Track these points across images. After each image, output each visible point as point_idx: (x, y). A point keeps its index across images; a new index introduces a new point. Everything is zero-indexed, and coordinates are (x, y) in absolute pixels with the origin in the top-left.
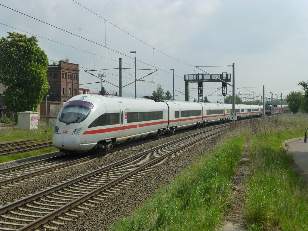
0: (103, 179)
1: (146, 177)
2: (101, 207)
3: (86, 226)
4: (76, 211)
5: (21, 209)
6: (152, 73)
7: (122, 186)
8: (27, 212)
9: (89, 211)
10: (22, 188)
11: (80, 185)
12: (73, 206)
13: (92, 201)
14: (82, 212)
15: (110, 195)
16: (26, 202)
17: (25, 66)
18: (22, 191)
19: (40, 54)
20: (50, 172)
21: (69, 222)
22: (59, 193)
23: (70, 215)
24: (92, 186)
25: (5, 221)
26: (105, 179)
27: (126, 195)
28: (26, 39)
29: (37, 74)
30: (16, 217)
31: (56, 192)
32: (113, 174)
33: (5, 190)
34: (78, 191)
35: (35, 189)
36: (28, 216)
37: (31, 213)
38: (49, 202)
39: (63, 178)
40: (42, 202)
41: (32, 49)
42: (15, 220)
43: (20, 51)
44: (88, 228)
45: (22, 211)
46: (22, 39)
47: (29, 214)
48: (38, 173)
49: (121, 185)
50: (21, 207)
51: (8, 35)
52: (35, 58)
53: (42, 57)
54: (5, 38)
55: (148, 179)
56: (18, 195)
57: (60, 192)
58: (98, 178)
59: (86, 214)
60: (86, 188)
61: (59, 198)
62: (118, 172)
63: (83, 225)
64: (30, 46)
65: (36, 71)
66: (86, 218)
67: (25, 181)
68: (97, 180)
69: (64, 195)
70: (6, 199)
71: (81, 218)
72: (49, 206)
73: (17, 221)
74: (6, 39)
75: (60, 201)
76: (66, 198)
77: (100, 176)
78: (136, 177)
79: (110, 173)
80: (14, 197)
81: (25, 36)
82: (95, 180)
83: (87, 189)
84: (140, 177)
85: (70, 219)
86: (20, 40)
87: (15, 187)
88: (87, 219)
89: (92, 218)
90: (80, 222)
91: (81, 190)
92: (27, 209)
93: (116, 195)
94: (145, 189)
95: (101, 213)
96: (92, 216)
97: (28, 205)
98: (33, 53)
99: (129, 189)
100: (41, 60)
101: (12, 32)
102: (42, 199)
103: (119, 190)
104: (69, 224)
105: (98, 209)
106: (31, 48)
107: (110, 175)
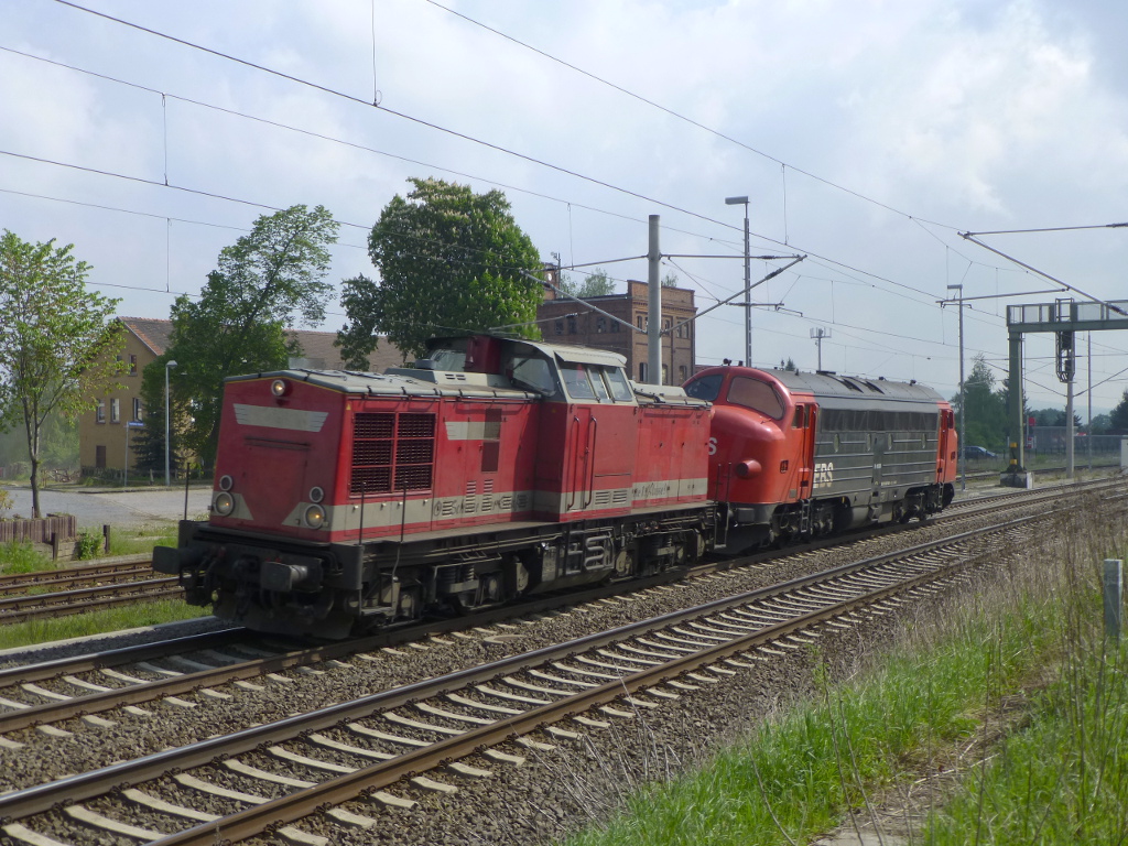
6: (780, 271)
17: (464, 286)
19: (514, 249)
28: (469, 198)
29: (499, 313)
41: (489, 230)
43: (448, 238)
46: (453, 200)
51: (412, 188)
52: (495, 261)
53: (518, 255)
64: (481, 220)
65: (496, 304)
81: (467, 190)
86: (446, 201)
98: (490, 244)
101: (423, 177)
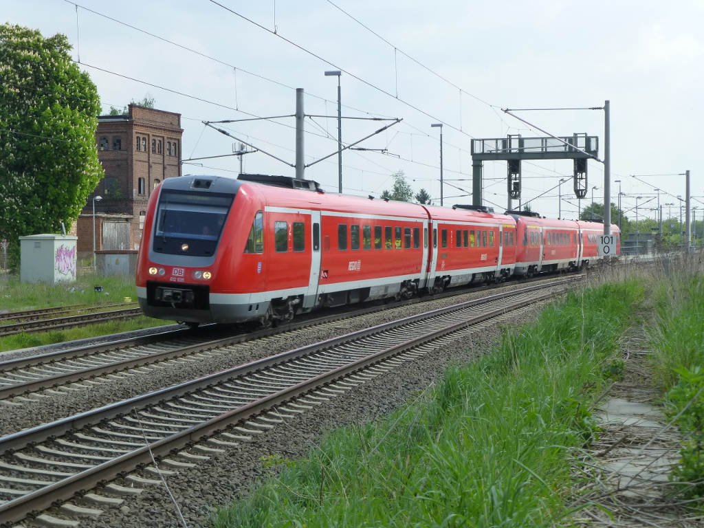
0: (267, 385)
1: (378, 382)
2: (268, 441)
3: (235, 479)
4: (205, 449)
5: (62, 442)
6: (385, 128)
7: (319, 401)
8: (78, 450)
9: (240, 450)
10: (55, 404)
11: (207, 396)
12: (197, 438)
13: (244, 430)
14: (222, 451)
15: (289, 418)
16: (73, 426)
17: (37, 114)
18: (61, 407)
19: (78, 83)
20: (124, 373)
21: (190, 469)
22: (155, 412)
23: (190, 456)
24: (238, 400)
25: (25, 466)
26: (272, 385)
27: (331, 419)
28: (38, 40)
29: (70, 137)
30: (53, 458)
31: (149, 409)
32: (292, 375)
33: (10, 409)
34: (204, 408)
35: (91, 402)
36: (83, 458)
37: (89, 452)
38: (133, 430)
39: (163, 382)
40: (115, 429)
41: (57, 68)
42: (51, 465)
43: (23, 74)
44: (240, 485)
45: (64, 448)
46: (28, 42)
47: (84, 454)
48: (92, 374)
49: (314, 398)
50: (61, 437)
52: (63, 94)
53: (82, 89)
55: (384, 387)
56: (49, 413)
57: (158, 409)
58: (253, 382)
59: (233, 455)
60: (226, 404)
61: (156, 422)
62: (305, 373)
63: (229, 477)
64: (50, 59)
65: (66, 131)
66: (233, 462)
67: (60, 390)
68: (249, 387)
69: (169, 417)
70: (21, 423)
71: (221, 462)
72: (134, 438)
73: (56, 468)
75: (161, 429)
76: (176, 422)
77: (257, 378)
78: (355, 381)
79: (284, 374)
80: (40, 418)
81: (37, 33)
82: (246, 386)
83: (228, 405)
84: (364, 382)
85: (192, 465)
86: (22, 43)
87: (36, 402)
88: (234, 464)
89: (248, 465)
90: (220, 470)
91: (212, 408)
92: (77, 442)
93: (303, 418)
94: (379, 410)
95: (271, 454)
96: (249, 460)
97: (80, 435)
98: (58, 80)
99: (336, 407)
100: (81, 97)
102: (114, 424)
103: (311, 407)
104: (190, 474)
105: (260, 446)
106: (52, 64)
107: (285, 378)
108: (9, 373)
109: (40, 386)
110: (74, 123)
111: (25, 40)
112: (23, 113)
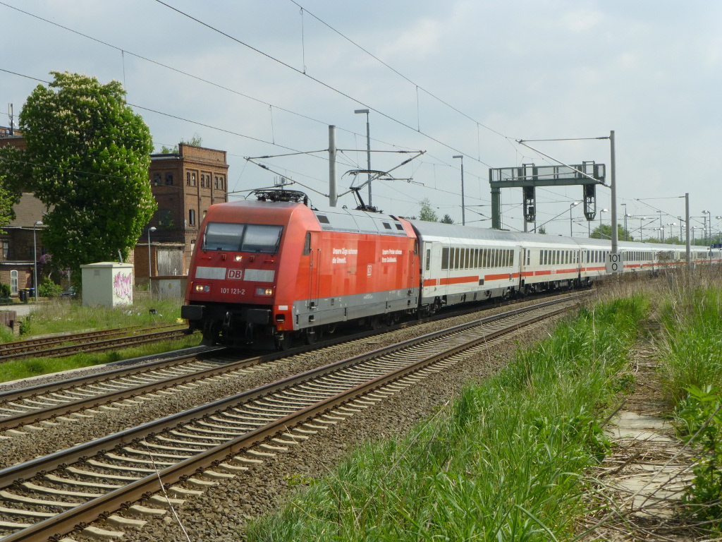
0: (304, 398)
1: (406, 394)
2: (303, 452)
3: (272, 489)
4: (244, 460)
5: (111, 455)
6: (410, 160)
7: (351, 412)
8: (127, 463)
9: (277, 461)
10: (108, 420)
11: (248, 409)
12: (237, 450)
13: (281, 441)
14: (260, 462)
15: (323, 429)
16: (122, 441)
17: (96, 154)
18: (112, 423)
19: (132, 125)
20: (173, 389)
21: (229, 480)
22: (199, 426)
23: (230, 467)
24: (276, 413)
25: (76, 480)
26: (308, 398)
27: (362, 429)
28: (96, 87)
29: (125, 174)
30: (102, 471)
31: (193, 423)
32: (326, 389)
33: (67, 424)
34: (244, 421)
35: (139, 419)
36: (130, 471)
37: (136, 464)
38: (178, 443)
39: (207, 397)
40: (161, 442)
41: (113, 112)
42: (100, 478)
43: (82, 118)
44: (276, 493)
45: (114, 461)
46: (86, 89)
47: (132, 466)
48: (143, 390)
49: (347, 409)
50: (111, 451)
51: (52, 79)
52: (119, 135)
53: (135, 130)
54: (46, 86)
55: (411, 398)
56: (101, 428)
57: (202, 422)
58: (290, 396)
59: (270, 465)
60: (264, 417)
61: (200, 435)
62: (338, 386)
63: (265, 486)
64: (106, 104)
65: (122, 168)
66: (270, 472)
67: (113, 406)
68: (287, 400)
69: (212, 430)
70: (74, 438)
71: (259, 473)
72: (179, 451)
73: (105, 480)
74: (49, 89)
75: (204, 442)
76: (218, 435)
77: (294, 392)
78: (384, 393)
79: (319, 388)
80: (92, 433)
81: (94, 81)
82: (284, 399)
83: (267, 418)
84: (393, 394)
85: (232, 476)
87: (91, 418)
88: (271, 474)
89: (285, 474)
90: (257, 480)
91: (252, 421)
92: (126, 456)
93: (336, 429)
94: (407, 420)
95: (306, 464)
96: (285, 470)
97: (129, 449)
98: (114, 123)
99: (367, 418)
100: (135, 138)
101: (61, 72)
102: (161, 438)
103: (344, 419)
104: (230, 484)
105: (296, 456)
106: (108, 108)
107: (320, 391)
108: (67, 391)
109: (95, 403)
110: (129, 161)
111: (83, 86)
112: (83, 153)
